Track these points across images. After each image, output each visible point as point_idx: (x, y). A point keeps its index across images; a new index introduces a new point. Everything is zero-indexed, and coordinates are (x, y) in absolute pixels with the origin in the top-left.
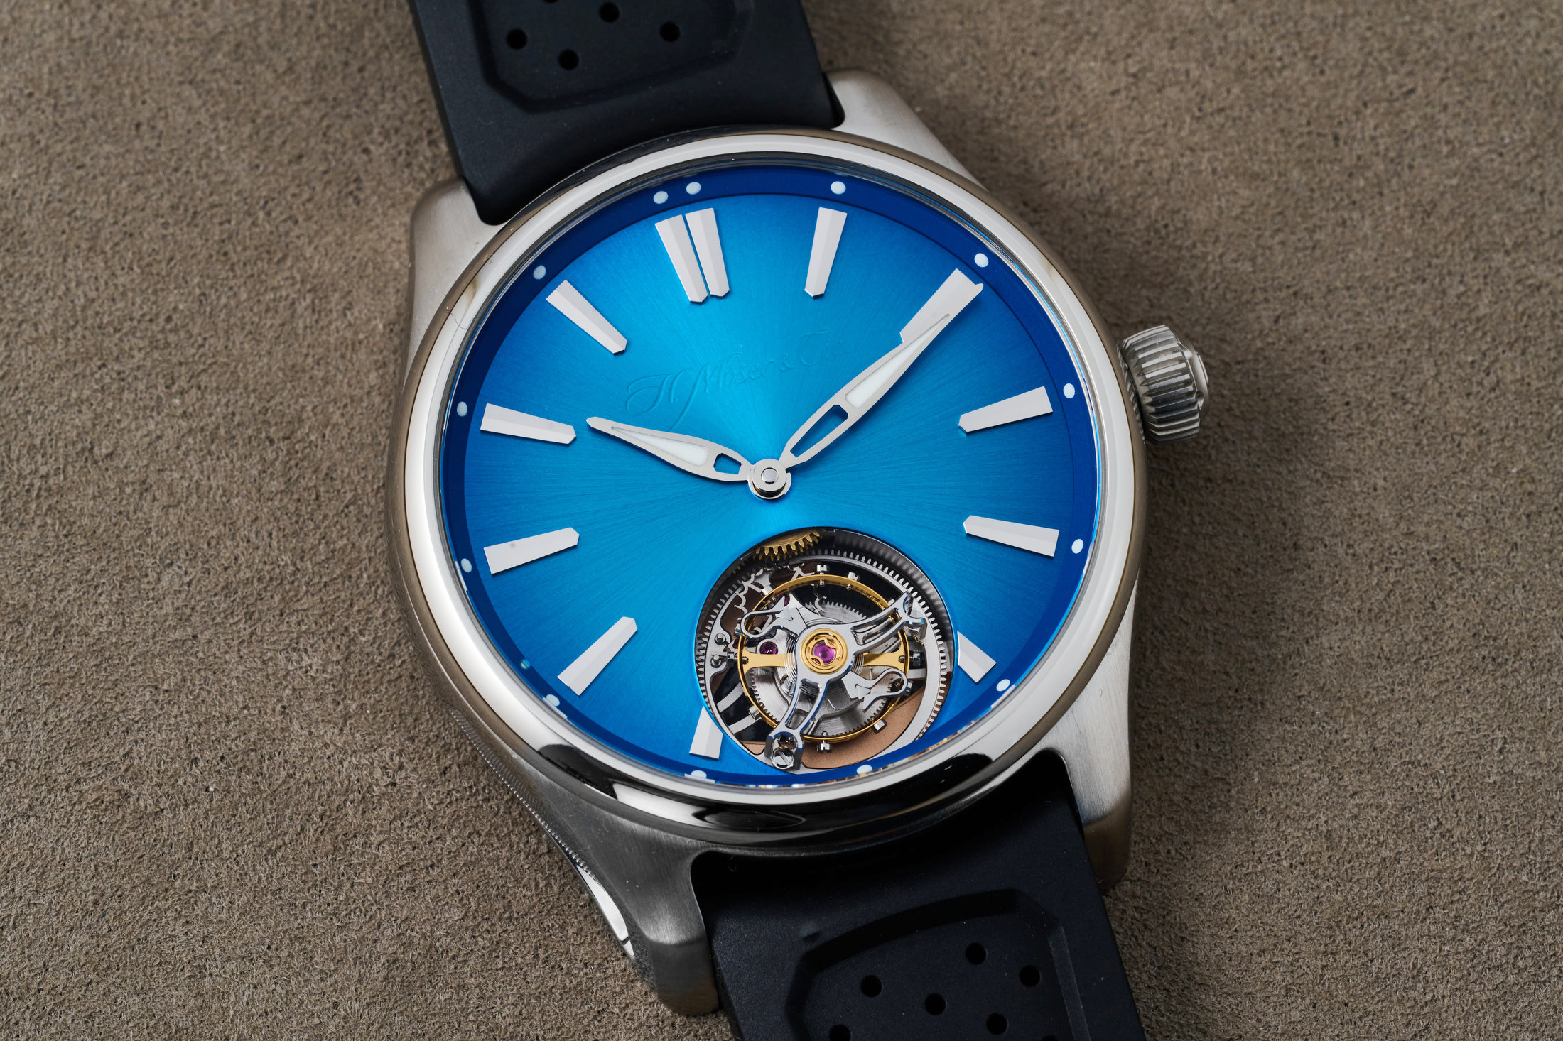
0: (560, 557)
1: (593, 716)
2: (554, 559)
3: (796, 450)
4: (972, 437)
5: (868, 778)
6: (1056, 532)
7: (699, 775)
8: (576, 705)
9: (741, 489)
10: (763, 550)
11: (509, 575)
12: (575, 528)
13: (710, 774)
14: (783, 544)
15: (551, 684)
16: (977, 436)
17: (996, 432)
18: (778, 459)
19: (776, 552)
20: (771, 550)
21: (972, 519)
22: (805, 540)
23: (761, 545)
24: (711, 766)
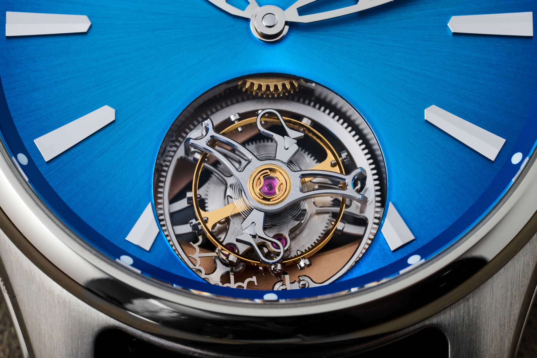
0: (69, 38)
1: (53, 183)
2: (64, 39)
3: (302, 11)
4: (456, 38)
5: (271, 304)
6: (503, 141)
7: (126, 260)
8: (42, 169)
9: (242, 24)
10: (244, 84)
11: (21, 41)
12: (90, 17)
13: (137, 263)
14: (264, 83)
15: (27, 145)
16: (461, 39)
17: (479, 40)
18: (284, 9)
19: (255, 88)
20: (252, 84)
21: (434, 108)
22: (284, 85)
23: (244, 78)
24: (138, 255)
